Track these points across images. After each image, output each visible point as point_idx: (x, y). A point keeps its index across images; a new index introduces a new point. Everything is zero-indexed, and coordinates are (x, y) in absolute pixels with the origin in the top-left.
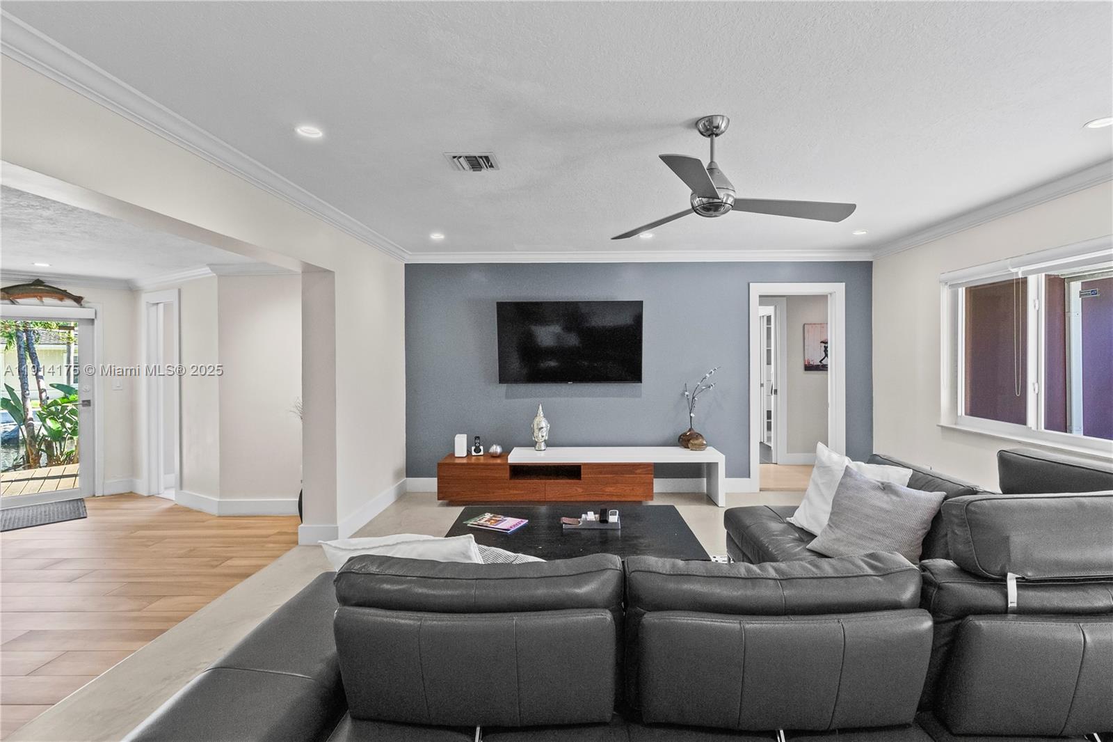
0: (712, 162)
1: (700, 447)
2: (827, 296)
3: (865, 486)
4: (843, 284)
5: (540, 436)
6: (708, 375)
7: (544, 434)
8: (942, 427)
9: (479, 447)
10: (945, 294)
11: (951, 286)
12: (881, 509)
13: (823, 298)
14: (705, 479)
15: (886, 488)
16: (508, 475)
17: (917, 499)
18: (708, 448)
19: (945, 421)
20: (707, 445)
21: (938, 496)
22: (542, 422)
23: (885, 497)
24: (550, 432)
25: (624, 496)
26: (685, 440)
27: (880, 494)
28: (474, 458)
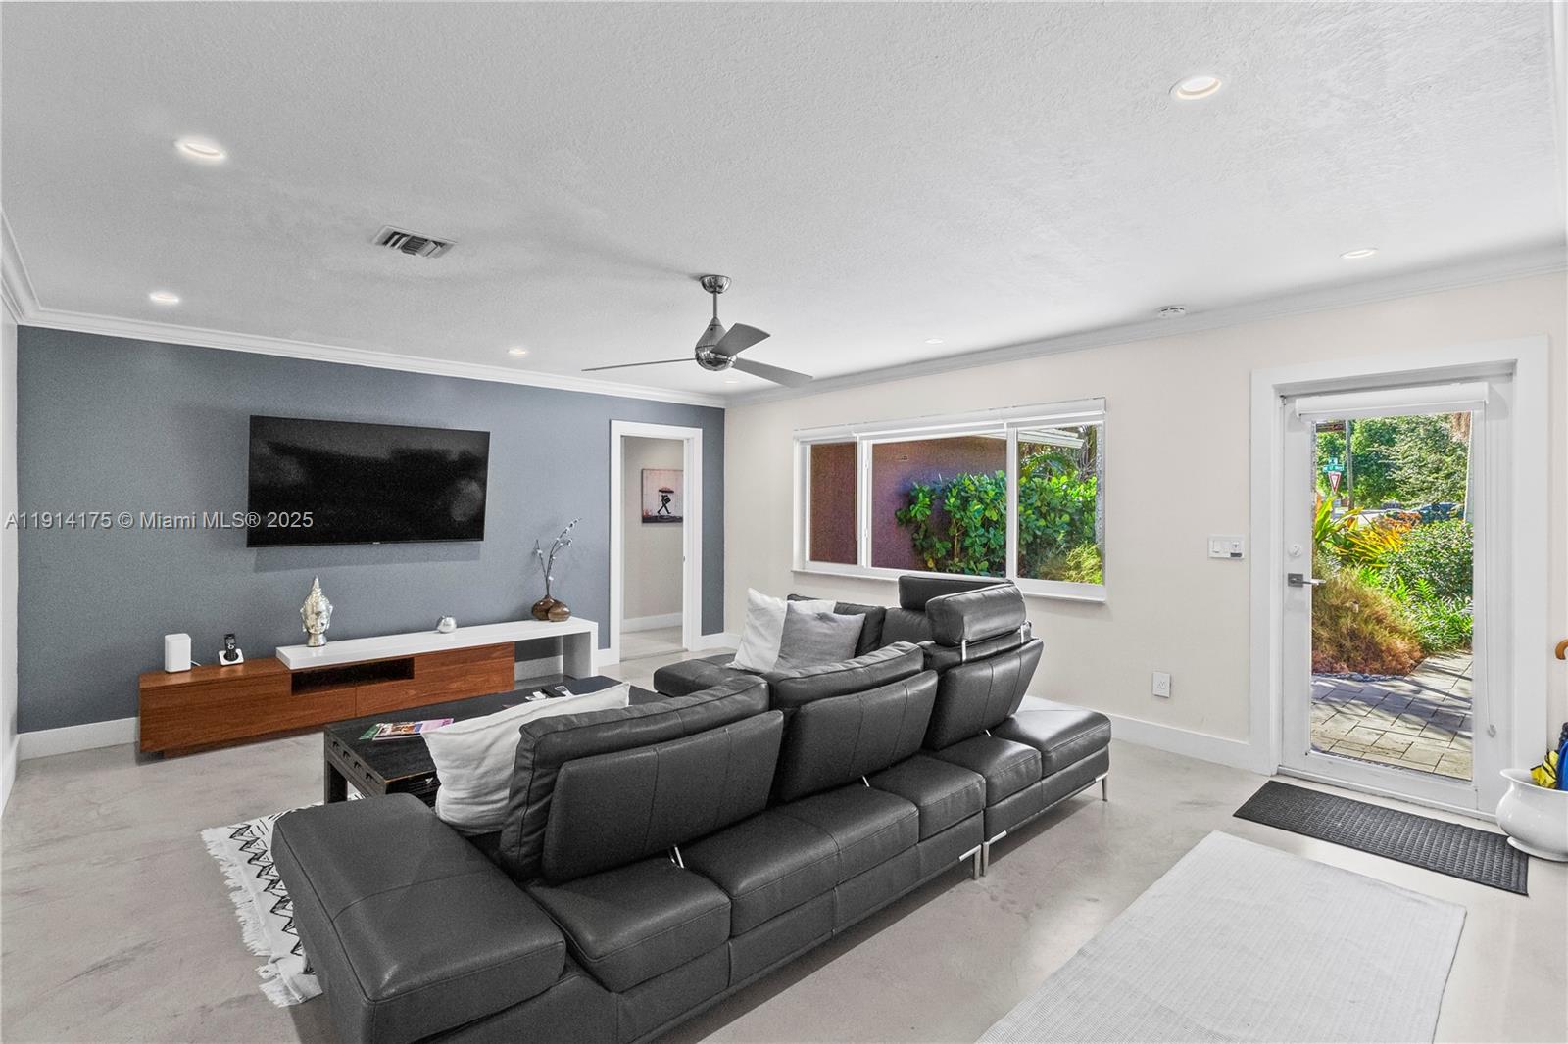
0: (715, 318)
1: (563, 617)
2: (682, 441)
3: (807, 618)
4: (701, 430)
5: (319, 624)
6: (569, 529)
7: (325, 621)
8: (795, 572)
9: (234, 650)
10: (797, 448)
11: (802, 442)
12: (826, 635)
13: (679, 443)
14: (561, 657)
15: (823, 617)
16: (290, 688)
17: (849, 622)
18: (571, 618)
19: (796, 567)
20: (569, 614)
21: (860, 617)
22: (319, 602)
23: (825, 625)
24: (333, 617)
25: (475, 690)
26: (543, 611)
27: (819, 623)
28: (224, 669)
